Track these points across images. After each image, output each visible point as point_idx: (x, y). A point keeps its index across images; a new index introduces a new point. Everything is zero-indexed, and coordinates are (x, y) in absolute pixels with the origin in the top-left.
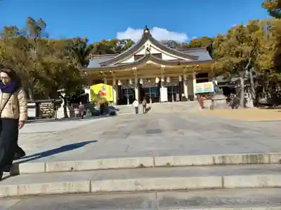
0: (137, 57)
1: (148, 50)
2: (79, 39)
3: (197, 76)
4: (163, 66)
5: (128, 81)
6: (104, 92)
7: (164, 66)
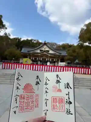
0: (41, 51)
1: (45, 49)
3: (61, 60)
4: (49, 55)
5: (36, 58)
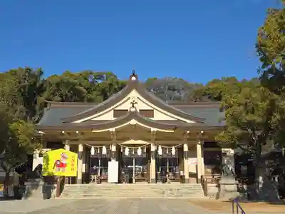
0: (117, 113)
1: (133, 105)
2: (28, 70)
4: (153, 129)
6: (64, 162)
7: (155, 129)
